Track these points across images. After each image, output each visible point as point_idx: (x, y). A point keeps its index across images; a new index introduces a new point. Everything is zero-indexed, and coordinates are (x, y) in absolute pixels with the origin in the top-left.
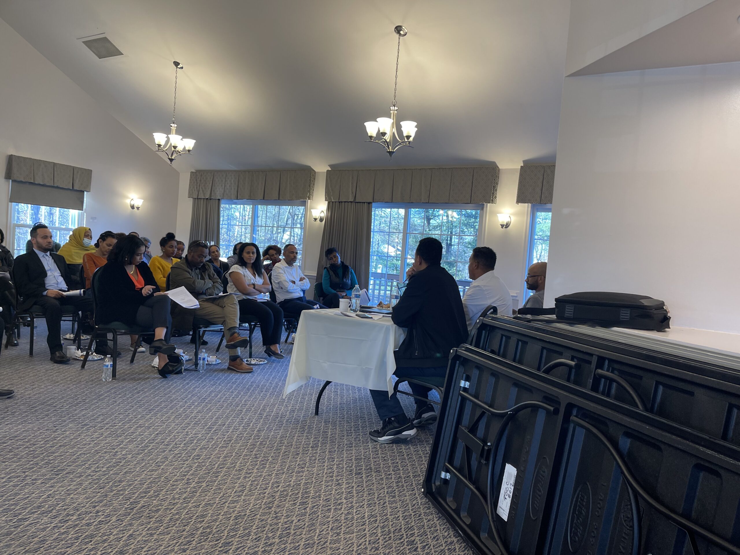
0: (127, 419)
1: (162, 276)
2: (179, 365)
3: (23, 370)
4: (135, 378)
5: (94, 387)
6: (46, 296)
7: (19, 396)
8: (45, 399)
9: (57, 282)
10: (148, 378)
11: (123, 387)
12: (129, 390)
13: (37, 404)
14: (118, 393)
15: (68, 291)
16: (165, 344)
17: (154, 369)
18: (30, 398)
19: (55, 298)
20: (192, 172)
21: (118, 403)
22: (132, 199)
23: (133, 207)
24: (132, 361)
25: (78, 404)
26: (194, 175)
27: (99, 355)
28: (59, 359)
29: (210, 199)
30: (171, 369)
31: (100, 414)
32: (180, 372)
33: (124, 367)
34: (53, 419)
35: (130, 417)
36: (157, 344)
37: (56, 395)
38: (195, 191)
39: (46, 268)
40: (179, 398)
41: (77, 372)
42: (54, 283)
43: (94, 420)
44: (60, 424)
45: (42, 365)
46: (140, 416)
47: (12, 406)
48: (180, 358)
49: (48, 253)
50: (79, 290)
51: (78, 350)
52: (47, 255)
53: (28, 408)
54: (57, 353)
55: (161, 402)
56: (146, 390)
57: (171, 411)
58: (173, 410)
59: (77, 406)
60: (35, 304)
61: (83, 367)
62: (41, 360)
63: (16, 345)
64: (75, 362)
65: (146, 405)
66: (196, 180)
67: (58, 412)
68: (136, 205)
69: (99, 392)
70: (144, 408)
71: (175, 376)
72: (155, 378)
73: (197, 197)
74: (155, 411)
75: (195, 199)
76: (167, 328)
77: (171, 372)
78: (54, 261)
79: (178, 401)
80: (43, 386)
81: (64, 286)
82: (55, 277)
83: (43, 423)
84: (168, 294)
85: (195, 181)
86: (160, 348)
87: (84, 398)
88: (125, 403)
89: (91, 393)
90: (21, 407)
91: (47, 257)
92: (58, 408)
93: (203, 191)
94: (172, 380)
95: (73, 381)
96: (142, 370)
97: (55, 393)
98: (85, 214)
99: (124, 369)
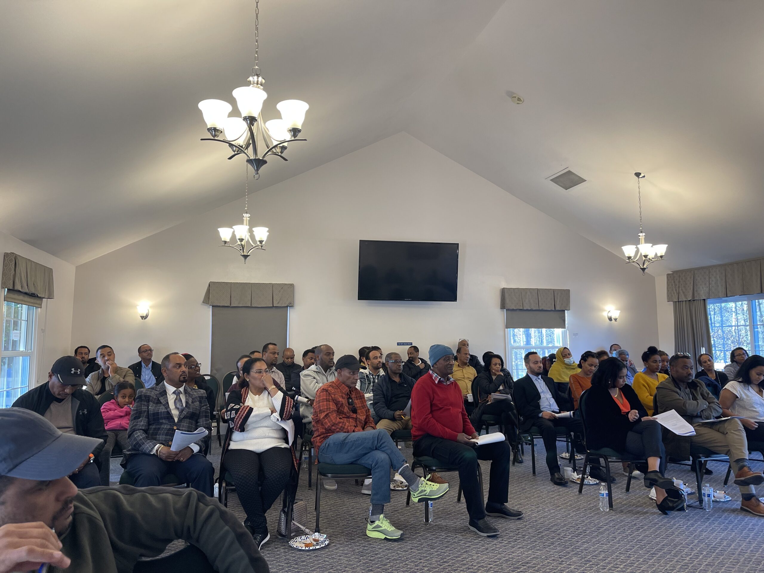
0: (628, 561)
1: (648, 394)
2: (679, 502)
3: (528, 489)
4: (632, 510)
5: (593, 517)
6: (542, 417)
7: (527, 518)
8: (550, 524)
9: (549, 404)
10: (646, 513)
11: (622, 521)
12: (628, 525)
13: (543, 529)
14: (616, 527)
15: (559, 413)
16: (661, 476)
17: (652, 501)
18: (536, 521)
19: (549, 420)
20: (668, 275)
21: (617, 539)
22: (609, 312)
23: (610, 319)
24: (628, 489)
25: (579, 535)
26: (671, 277)
27: (594, 479)
28: (558, 481)
29: (693, 300)
30: (671, 504)
31: (601, 550)
32: (682, 509)
33: (620, 496)
34: (558, 548)
35: (632, 559)
36: (652, 476)
37: (559, 521)
38: (674, 293)
39: (540, 390)
40: (684, 543)
41: (576, 497)
42: (547, 405)
43: (595, 556)
44: (565, 556)
45: (544, 485)
46: (642, 560)
47: (522, 528)
49: (540, 377)
50: (569, 412)
51: (574, 472)
52: (539, 379)
53: (535, 533)
54: (556, 474)
55: (664, 545)
56: (646, 527)
57: (676, 559)
58: (678, 557)
59: (579, 537)
60: (533, 425)
61: (580, 491)
62: (542, 480)
63: (521, 462)
64: (572, 485)
65: (647, 547)
66: (674, 282)
67: (562, 541)
68: (613, 317)
69: (599, 523)
70: (645, 551)
71: (676, 513)
72: (654, 513)
73: (677, 301)
74: (657, 556)
75: (676, 302)
76: (661, 458)
77: (672, 509)
78: (545, 383)
79: (683, 547)
80: (547, 509)
81: (556, 408)
82: (547, 399)
83: (549, 551)
84: (657, 418)
85: (673, 283)
86: (656, 481)
87: (584, 529)
88: (625, 540)
89: (590, 523)
90: (530, 530)
91: (539, 380)
92: (562, 537)
93: (684, 293)
94: (674, 518)
95: (572, 507)
96: (639, 502)
97: (558, 519)
98: (568, 332)
99: (620, 498)
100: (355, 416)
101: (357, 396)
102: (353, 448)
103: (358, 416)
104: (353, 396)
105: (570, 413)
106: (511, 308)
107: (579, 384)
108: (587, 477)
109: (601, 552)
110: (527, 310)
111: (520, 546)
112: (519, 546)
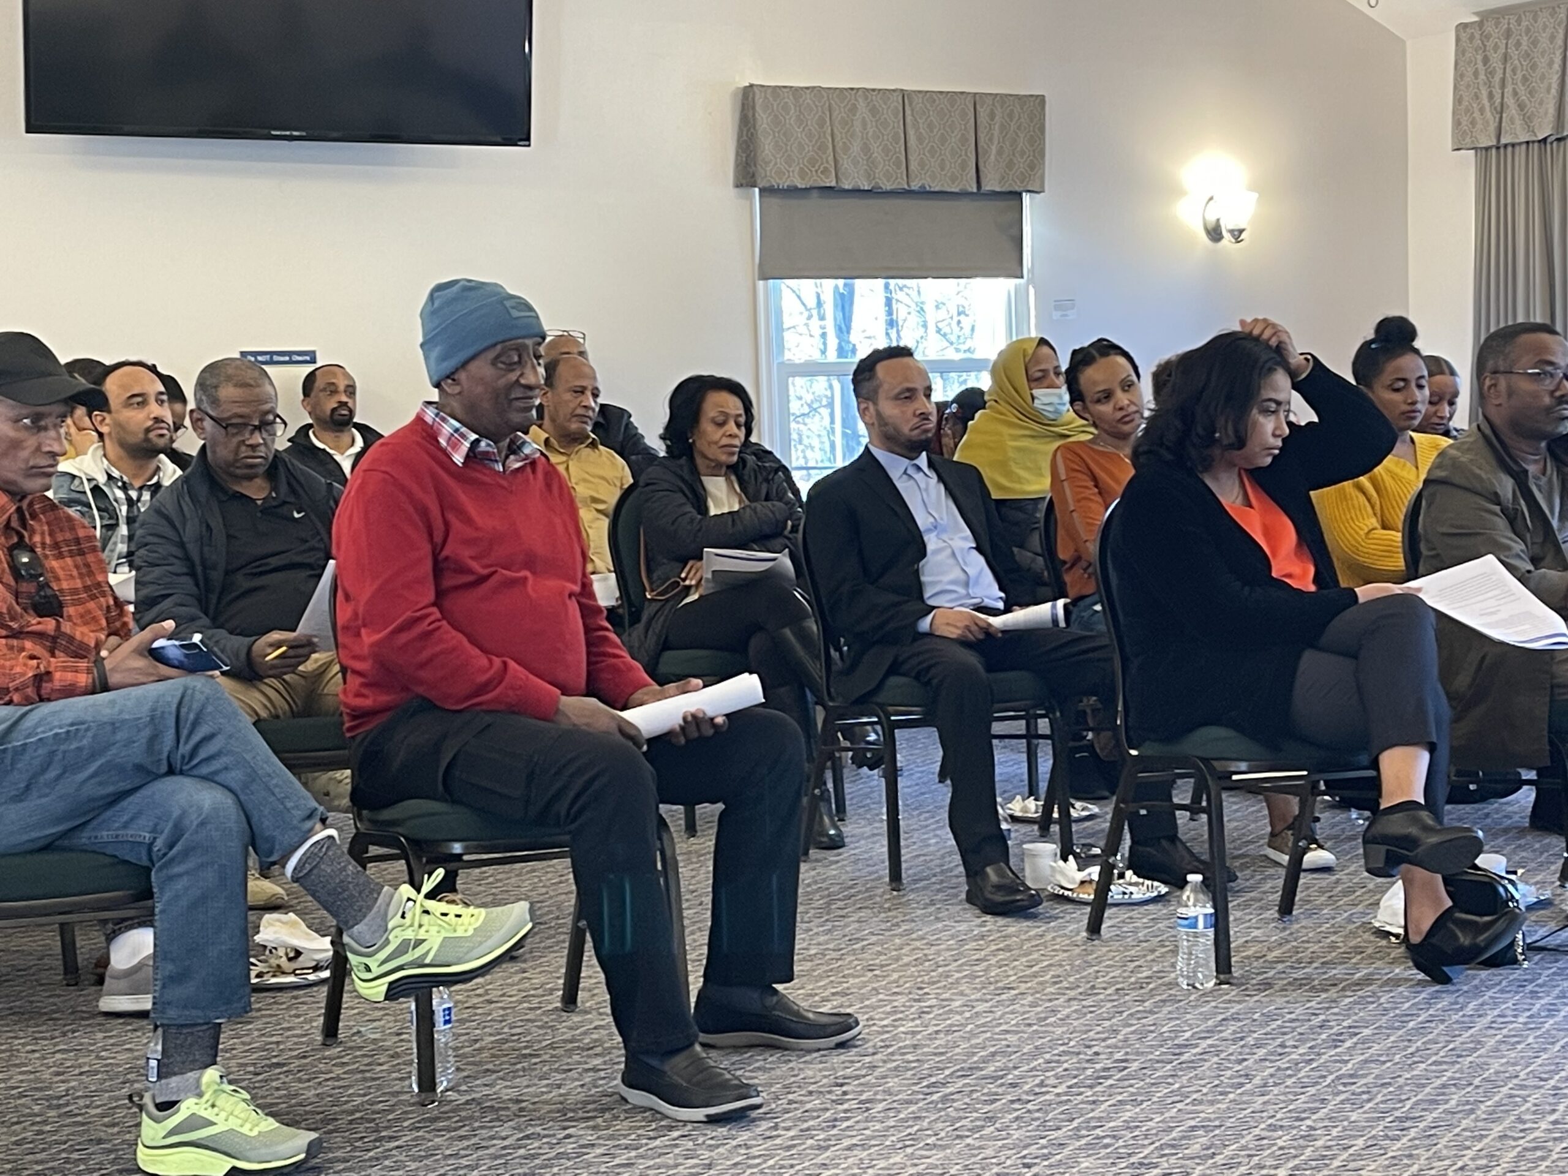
0: (1308, 1152)
1: (1374, 522)
2: (1500, 925)
3: (874, 939)
4: (1309, 978)
5: (1151, 1012)
6: (930, 635)
7: (877, 1041)
8: (974, 1054)
9: (962, 576)
10: (1367, 981)
11: (1269, 1018)
12: (1294, 1029)
13: (947, 1072)
14: (1250, 1040)
15: (1007, 610)
16: (1430, 822)
17: (1384, 943)
18: (915, 1046)
19: (963, 642)
20: (1463, 27)
21: (1257, 1081)
22: (1211, 199)
23: (1215, 233)
24: (1286, 907)
25: (1098, 1079)
26: (1472, 38)
27: (1148, 882)
28: (999, 898)
29: (1559, 140)
30: (1464, 940)
31: (1193, 1123)
32: (1505, 959)
33: (1256, 933)
34: (1016, 1135)
35: (1319, 1143)
36: (1396, 826)
37: (1012, 1039)
38: (1482, 111)
39: (922, 520)
40: (1522, 1075)
41: (1077, 950)
42: (953, 582)
43: (1173, 1146)
44: (1046, 1157)
45: (938, 919)
46: (1360, 1142)
47: (857, 1077)
48: (1501, 890)
49: (923, 460)
50: (1049, 605)
51: (1065, 860)
52: (919, 469)
53: (916, 1088)
54: (989, 870)
55: (1444, 1086)
56: (1367, 1032)
57: (1497, 1129)
58: (1506, 1123)
59: (1099, 1088)
60: (894, 669)
61: (1094, 928)
62: (932, 903)
63: (836, 844)
64: (1058, 909)
65: (1379, 1098)
66: (1486, 60)
67: (1029, 1106)
68: (1226, 225)
69: (1176, 1032)
70: (1374, 1110)
71: (1484, 974)
72: (1397, 982)
73: (1494, 143)
74: (1422, 1125)
75: (1487, 149)
76: (1432, 748)
77: (1470, 957)
78: (946, 488)
79: (1522, 1087)
80: (958, 1003)
81: (991, 592)
82: (953, 554)
83: (980, 1148)
85: (1480, 65)
86: (1410, 842)
87: (1118, 1056)
88: (1289, 1082)
89: (1142, 1035)
90: (891, 1083)
91: (919, 476)
92: (1027, 1093)
93: (1521, 107)
94: (1477, 992)
95: (1065, 984)
96: (1333, 947)
97: (1007, 1032)
98: (1032, 291)
99: (1255, 940)
100: (49, 625)
101: (60, 537)
102: (51, 774)
103: (66, 627)
104: (37, 538)
105: (1054, 607)
106: (784, 184)
107: (1091, 484)
108: (1121, 876)
109: (1193, 1128)
110: (857, 192)
111: (854, 1141)
112: (847, 1142)
